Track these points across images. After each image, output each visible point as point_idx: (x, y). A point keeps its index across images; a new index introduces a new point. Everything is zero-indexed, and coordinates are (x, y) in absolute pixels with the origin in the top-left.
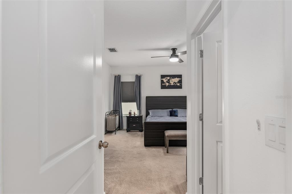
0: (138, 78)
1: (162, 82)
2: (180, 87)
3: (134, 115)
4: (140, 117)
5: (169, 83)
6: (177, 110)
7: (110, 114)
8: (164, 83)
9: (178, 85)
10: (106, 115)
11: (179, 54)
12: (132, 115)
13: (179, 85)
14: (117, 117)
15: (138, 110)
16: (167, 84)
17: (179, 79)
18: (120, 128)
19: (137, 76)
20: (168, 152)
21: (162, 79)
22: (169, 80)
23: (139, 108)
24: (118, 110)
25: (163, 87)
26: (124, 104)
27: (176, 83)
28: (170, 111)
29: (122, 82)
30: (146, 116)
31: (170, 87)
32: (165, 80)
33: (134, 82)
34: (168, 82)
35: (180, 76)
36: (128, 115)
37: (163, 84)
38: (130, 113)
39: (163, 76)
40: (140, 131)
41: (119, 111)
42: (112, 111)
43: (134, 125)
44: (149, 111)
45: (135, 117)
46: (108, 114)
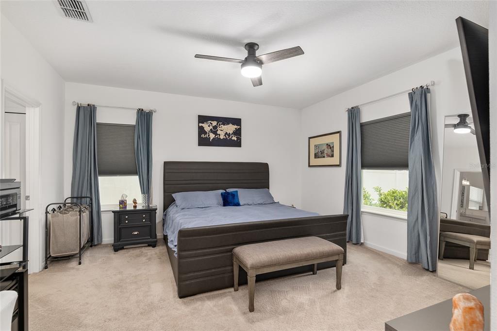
0: (145, 117)
1: (201, 130)
2: (238, 144)
3: (135, 207)
4: (150, 212)
5: (215, 133)
6: (237, 191)
7: (62, 208)
8: (205, 133)
9: (233, 138)
10: (47, 212)
11: (264, 58)
12: (128, 208)
13: (236, 139)
14: (86, 215)
15: (143, 192)
16: (212, 136)
17: (236, 127)
18: (93, 242)
19: (141, 113)
20: (252, 309)
21: (200, 125)
22: (215, 127)
23: (146, 188)
24: (89, 195)
25: (203, 141)
26: (104, 182)
27: (229, 135)
28: (222, 194)
29: (98, 124)
30: (166, 208)
31: (218, 143)
32: (207, 127)
33: (134, 126)
34: (214, 131)
35: (237, 122)
36: (118, 209)
37: (203, 136)
38: (123, 203)
39: (202, 119)
40: (149, 246)
41: (91, 200)
42: (69, 201)
43: (136, 231)
44: (172, 195)
45: (135, 212)
46: (54, 210)
